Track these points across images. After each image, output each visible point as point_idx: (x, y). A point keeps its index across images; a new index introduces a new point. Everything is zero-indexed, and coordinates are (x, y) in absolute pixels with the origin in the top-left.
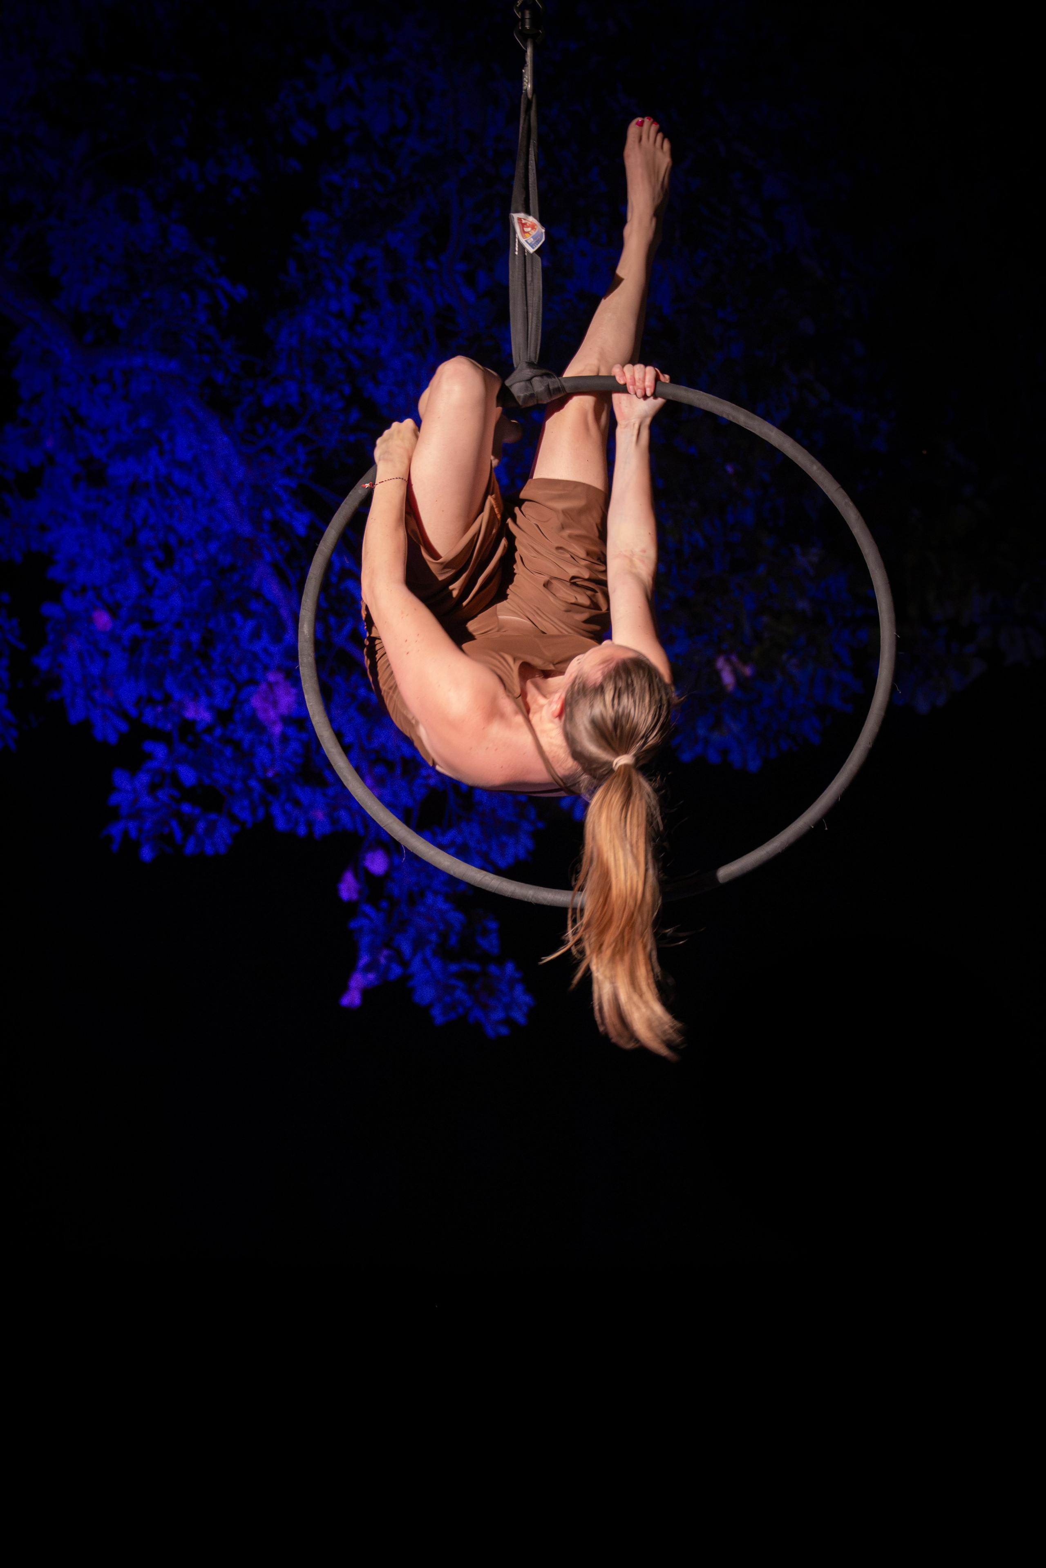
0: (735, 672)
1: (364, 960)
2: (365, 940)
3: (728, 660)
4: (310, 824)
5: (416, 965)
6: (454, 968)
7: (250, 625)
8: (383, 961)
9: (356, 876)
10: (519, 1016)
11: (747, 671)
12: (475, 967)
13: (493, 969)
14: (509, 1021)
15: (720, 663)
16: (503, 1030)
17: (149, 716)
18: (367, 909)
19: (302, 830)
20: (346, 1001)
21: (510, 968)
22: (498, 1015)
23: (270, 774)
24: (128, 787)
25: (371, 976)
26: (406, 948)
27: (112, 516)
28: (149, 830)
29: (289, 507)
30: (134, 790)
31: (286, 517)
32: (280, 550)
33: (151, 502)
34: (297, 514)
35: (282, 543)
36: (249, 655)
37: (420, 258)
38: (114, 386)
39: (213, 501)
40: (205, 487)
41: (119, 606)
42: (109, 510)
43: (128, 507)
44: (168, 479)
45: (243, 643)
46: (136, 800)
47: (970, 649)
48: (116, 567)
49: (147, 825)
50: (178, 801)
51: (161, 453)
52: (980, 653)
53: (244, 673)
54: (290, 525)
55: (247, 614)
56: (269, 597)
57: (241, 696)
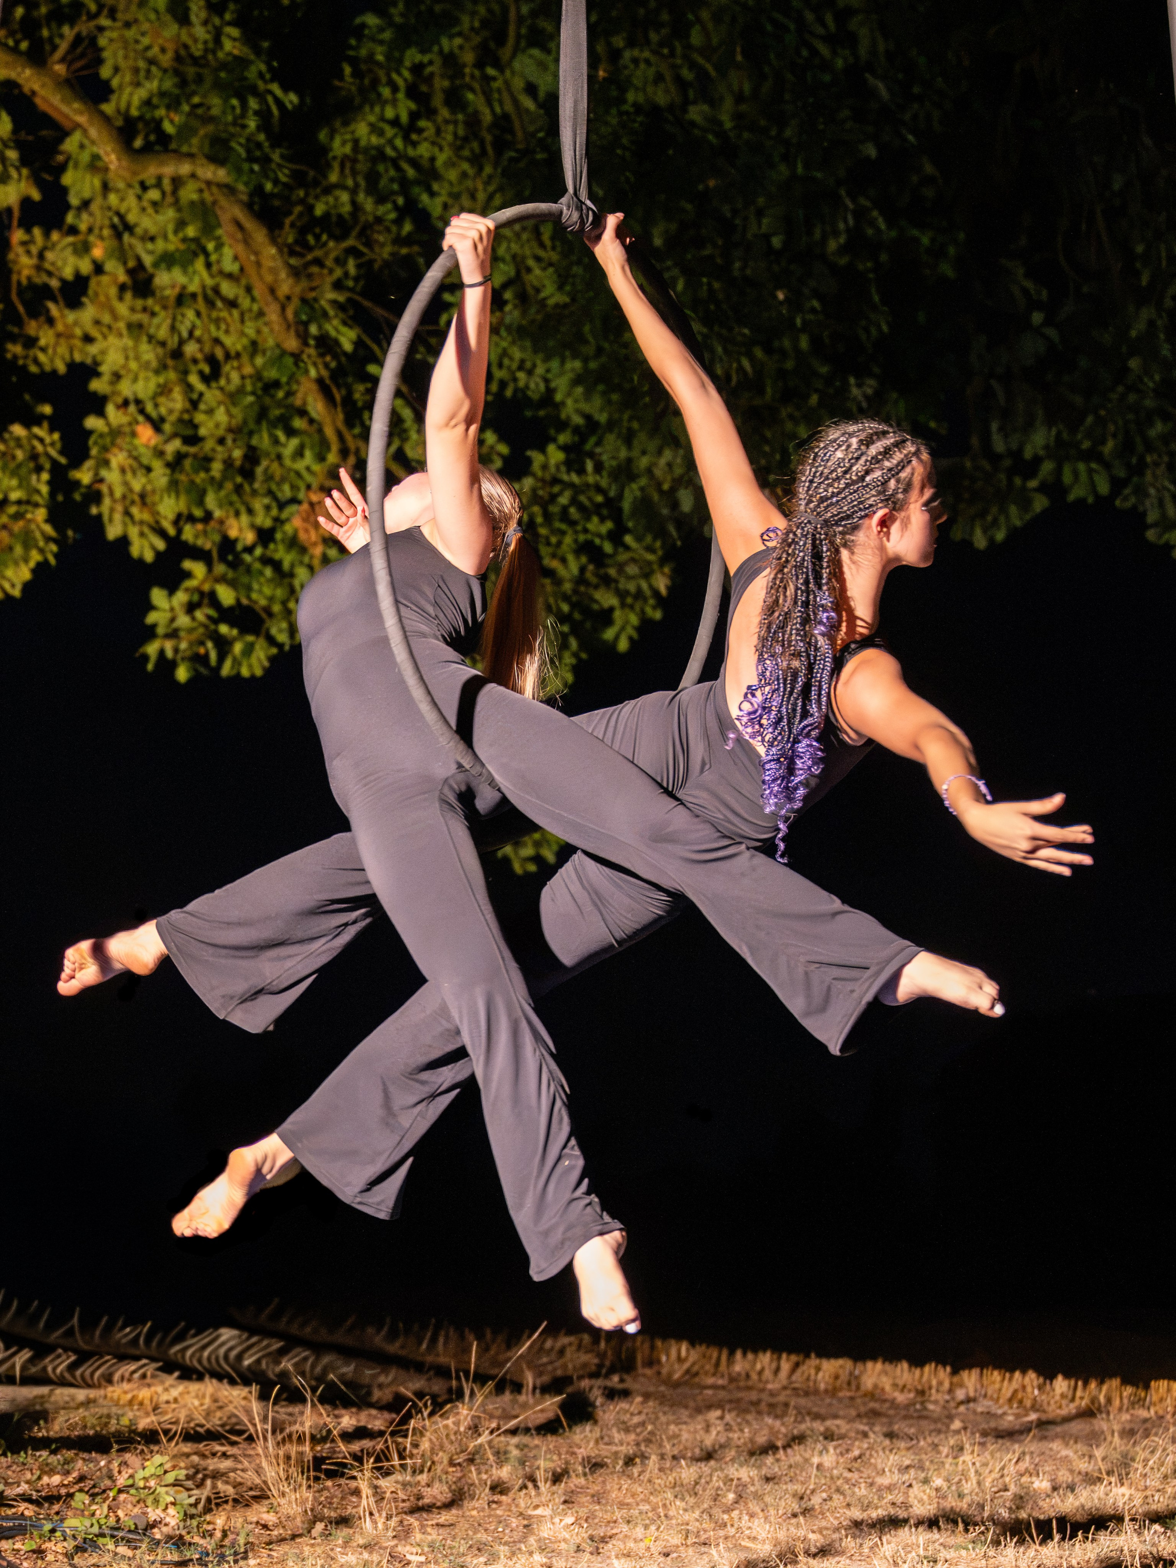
7: (293, 443)
14: (537, 859)
16: (529, 867)
17: (189, 533)
24: (167, 607)
27: (159, 327)
28: (185, 651)
29: (335, 322)
30: (172, 609)
31: (333, 333)
32: (326, 366)
33: (198, 314)
34: (344, 329)
35: (328, 358)
36: (292, 474)
37: (480, 64)
38: (164, 194)
39: (261, 314)
40: (253, 300)
41: (162, 420)
42: (156, 321)
43: (174, 319)
44: (216, 290)
45: (288, 462)
46: (173, 620)
47: (1033, 484)
48: (161, 380)
49: (183, 645)
50: (216, 622)
51: (208, 265)
52: (1043, 488)
53: (286, 492)
54: (337, 342)
55: (291, 432)
56: (314, 414)
57: (284, 516)
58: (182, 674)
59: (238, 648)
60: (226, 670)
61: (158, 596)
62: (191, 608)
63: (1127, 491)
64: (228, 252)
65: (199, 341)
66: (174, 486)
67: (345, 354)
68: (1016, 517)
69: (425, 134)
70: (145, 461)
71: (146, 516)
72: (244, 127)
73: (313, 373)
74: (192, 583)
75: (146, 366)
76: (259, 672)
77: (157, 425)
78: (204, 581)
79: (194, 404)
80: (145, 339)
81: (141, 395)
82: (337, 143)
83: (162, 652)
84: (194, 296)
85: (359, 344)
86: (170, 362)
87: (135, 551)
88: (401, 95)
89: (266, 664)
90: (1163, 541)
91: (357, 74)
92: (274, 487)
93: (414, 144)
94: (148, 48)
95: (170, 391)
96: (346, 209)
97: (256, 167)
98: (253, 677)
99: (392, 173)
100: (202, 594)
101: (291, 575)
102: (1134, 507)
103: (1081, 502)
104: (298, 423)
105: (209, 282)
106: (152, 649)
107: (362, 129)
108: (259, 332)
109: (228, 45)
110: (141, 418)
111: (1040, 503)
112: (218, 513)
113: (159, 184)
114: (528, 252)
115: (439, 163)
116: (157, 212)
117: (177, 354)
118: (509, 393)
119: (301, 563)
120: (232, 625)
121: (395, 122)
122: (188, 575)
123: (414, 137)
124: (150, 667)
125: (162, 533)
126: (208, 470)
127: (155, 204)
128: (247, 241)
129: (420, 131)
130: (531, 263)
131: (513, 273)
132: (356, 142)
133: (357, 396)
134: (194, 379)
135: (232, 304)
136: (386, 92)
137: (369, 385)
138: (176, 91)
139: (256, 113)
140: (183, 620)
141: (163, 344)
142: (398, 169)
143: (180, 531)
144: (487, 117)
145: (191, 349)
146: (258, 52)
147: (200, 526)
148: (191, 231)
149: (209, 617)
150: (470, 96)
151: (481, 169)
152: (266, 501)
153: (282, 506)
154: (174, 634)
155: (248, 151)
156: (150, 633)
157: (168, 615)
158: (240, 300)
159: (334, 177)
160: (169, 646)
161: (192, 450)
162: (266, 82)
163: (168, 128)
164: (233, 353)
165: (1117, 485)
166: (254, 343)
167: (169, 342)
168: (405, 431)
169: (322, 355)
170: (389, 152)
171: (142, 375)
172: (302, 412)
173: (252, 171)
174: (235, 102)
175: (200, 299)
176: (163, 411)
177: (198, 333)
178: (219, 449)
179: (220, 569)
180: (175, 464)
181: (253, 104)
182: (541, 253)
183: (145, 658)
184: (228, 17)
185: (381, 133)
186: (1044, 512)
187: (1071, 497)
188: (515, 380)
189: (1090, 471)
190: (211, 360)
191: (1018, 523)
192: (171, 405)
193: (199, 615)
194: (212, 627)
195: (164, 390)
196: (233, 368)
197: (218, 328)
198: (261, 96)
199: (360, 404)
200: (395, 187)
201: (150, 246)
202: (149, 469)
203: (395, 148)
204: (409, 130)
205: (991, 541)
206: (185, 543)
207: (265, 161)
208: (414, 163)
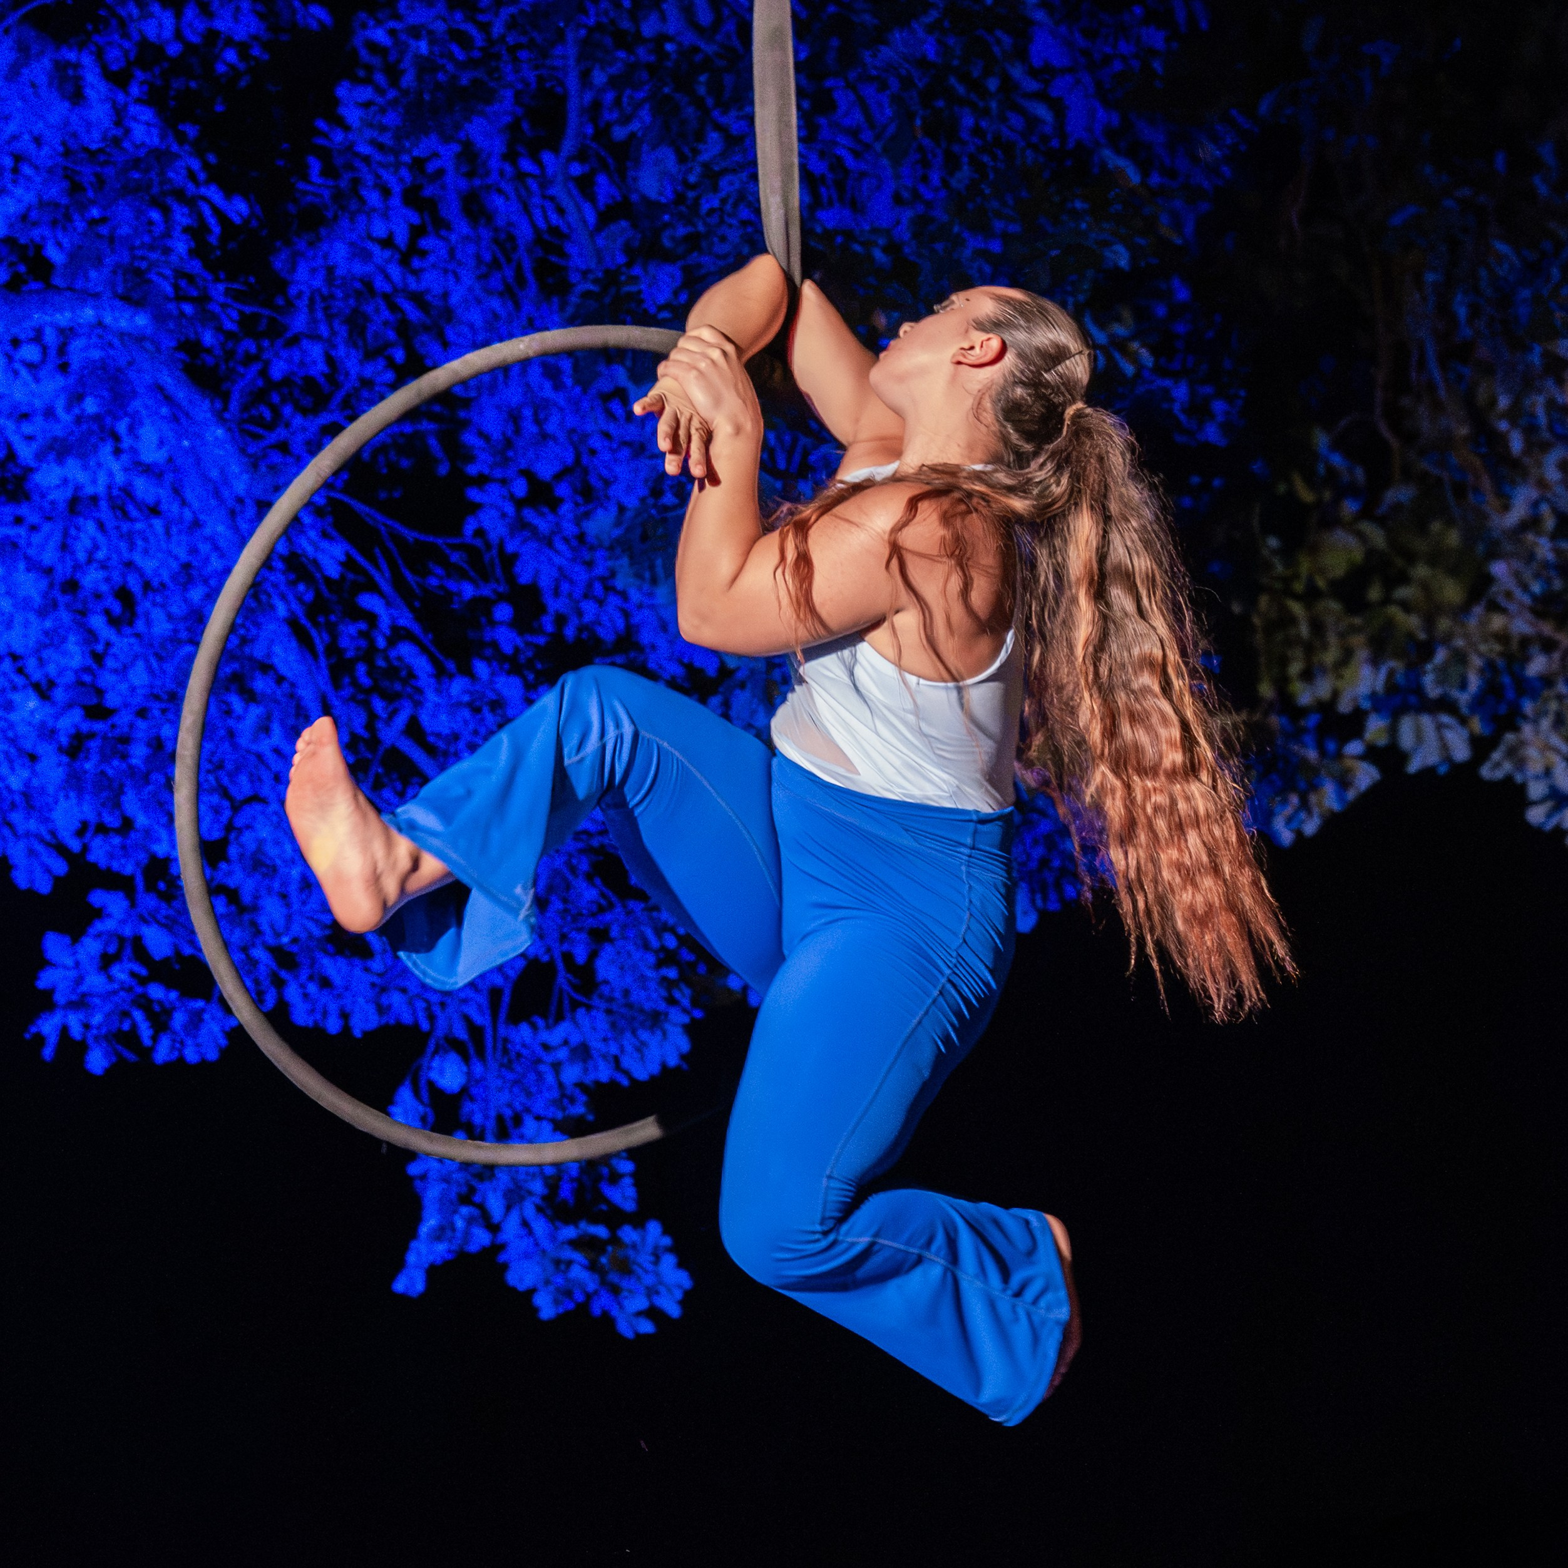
1: (430, 1222)
2: (432, 1194)
4: (345, 1016)
5: (511, 1228)
6: (569, 1232)
7: (255, 712)
8: (460, 1224)
9: (416, 1094)
10: (670, 1305)
12: (601, 1231)
13: (628, 1234)
14: (653, 1313)
16: (646, 1327)
17: (99, 852)
19: (333, 1025)
20: (400, 1286)
21: (654, 1228)
22: (637, 1302)
23: (285, 940)
24: (69, 962)
25: (441, 1247)
26: (495, 1205)
27: (42, 547)
28: (99, 1027)
29: (312, 534)
30: (77, 964)
31: (309, 549)
32: (300, 599)
33: (101, 526)
34: (325, 545)
35: (301, 588)
36: (252, 758)
37: (511, 157)
38: (45, 350)
39: (197, 524)
40: (184, 503)
41: (52, 684)
42: (36, 539)
43: (66, 534)
44: (128, 491)
45: (243, 741)
46: (80, 980)
47: (1354, 748)
48: (48, 624)
49: (97, 1019)
50: (143, 981)
51: (117, 453)
52: (1372, 754)
53: (244, 786)
54: (315, 562)
55: (250, 697)
56: (283, 670)
57: (240, 821)
58: (97, 1061)
59: (179, 1019)
60: (163, 1052)
61: (54, 945)
62: (106, 962)
63: (1496, 756)
64: (149, 434)
65: (103, 566)
66: (74, 782)
67: (328, 580)
68: (1328, 798)
69: (432, 259)
70: (28, 745)
71: (32, 825)
72: (167, 251)
73: (281, 610)
74: (109, 925)
75: (25, 604)
76: (212, 1055)
77: (44, 691)
78: (123, 922)
79: (99, 658)
80: (22, 566)
81: (18, 647)
82: (302, 273)
83: (65, 1030)
84: (95, 499)
85: (348, 564)
86: (62, 600)
87: (21, 878)
88: (396, 201)
89: (223, 1042)
90: (1549, 826)
91: (329, 171)
92: (226, 781)
93: (417, 273)
94: (15, 138)
95: (64, 640)
96: (321, 367)
97: (188, 309)
98: (204, 1063)
99: (386, 314)
100: (122, 940)
101: (255, 908)
102: (1509, 779)
103: (1428, 772)
104: (261, 684)
105: (120, 478)
106: (48, 1026)
107: (340, 252)
108: (193, 551)
109: (139, 132)
110: (19, 680)
111: (1365, 776)
112: (141, 820)
113: (38, 337)
114: (590, 427)
115: (455, 299)
116: (37, 380)
117: (71, 586)
118: (570, 632)
119: (270, 890)
120: (169, 986)
121: (387, 242)
122: (100, 913)
123: (416, 263)
124: (48, 1052)
125: (61, 849)
126: (125, 757)
127: (30, 366)
128: (178, 416)
129: (423, 254)
130: (596, 443)
131: (570, 458)
132: (331, 270)
133: (345, 643)
134: (97, 622)
135: (154, 510)
136: (374, 198)
137: (363, 626)
138: (64, 201)
139: (187, 230)
140: (95, 981)
141: (48, 571)
142: (393, 307)
143: (86, 849)
144: (524, 232)
145: (92, 578)
146: (182, 138)
147: (116, 841)
148: (90, 406)
149: (133, 974)
150: (499, 202)
151: (518, 306)
152: (215, 799)
153: (236, 808)
154: (81, 1003)
155: (176, 287)
156: (46, 1002)
157: (72, 974)
158: (164, 507)
159: (299, 322)
160: (74, 1021)
161: (99, 726)
162: (198, 184)
163: (55, 255)
164: (155, 582)
165: (1481, 747)
166: (186, 566)
167: (60, 568)
168: (420, 691)
169: (293, 584)
170: (379, 283)
171: (19, 619)
172: (266, 668)
173: (182, 314)
174: (155, 216)
175: (103, 504)
176: (52, 669)
177: (101, 555)
178: (142, 725)
179: (149, 902)
180: (75, 747)
181: (181, 217)
182: (612, 428)
183: (40, 1039)
184: (135, 90)
185: (366, 256)
186: (1374, 790)
187: (1414, 766)
188: (580, 613)
189: (1440, 727)
190: (124, 595)
191: (1336, 807)
192: (63, 662)
193: (120, 973)
194: (139, 990)
195: (52, 640)
196: (155, 604)
197: (132, 547)
198: (191, 202)
199: (350, 654)
200: (391, 335)
201: (27, 429)
202: (34, 758)
203: (388, 278)
204: (409, 255)
205: (1299, 834)
206: (95, 866)
207: (202, 301)
208: (419, 299)
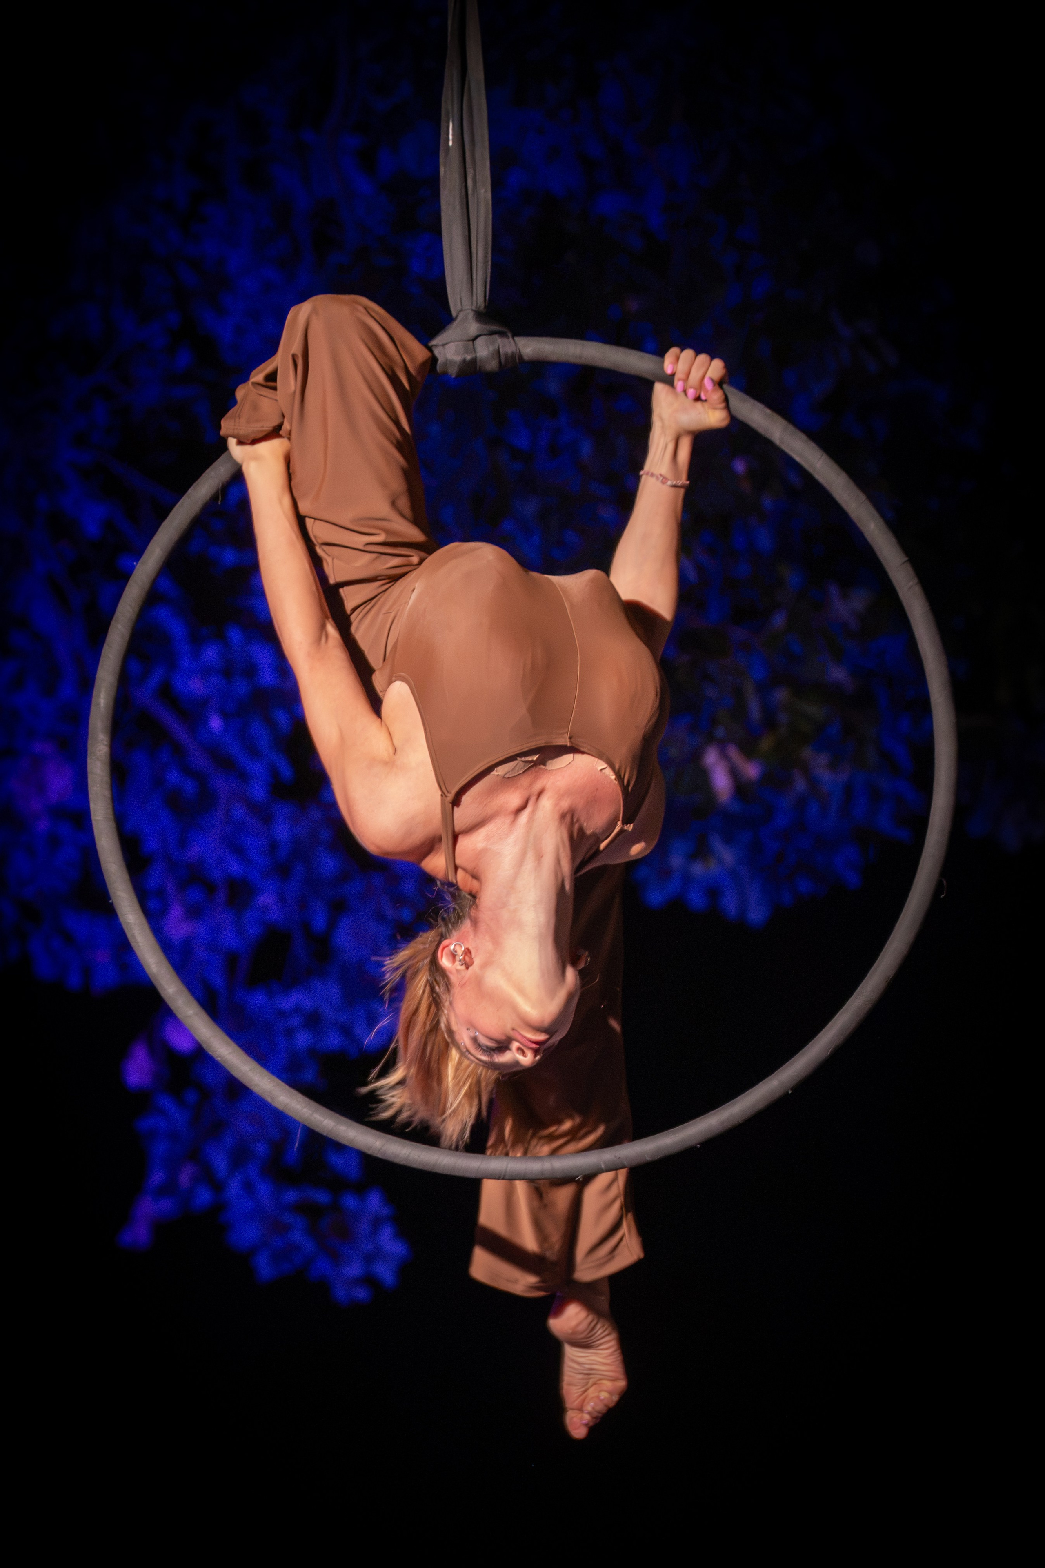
0: (734, 773)
1: (157, 1177)
2: (160, 1149)
3: (724, 755)
4: (86, 972)
5: (234, 1188)
6: (291, 1196)
8: (184, 1181)
9: (151, 1053)
10: (385, 1273)
11: (751, 771)
12: (322, 1197)
13: (350, 1202)
14: (369, 1280)
15: (711, 758)
16: (361, 1293)
18: (166, 1103)
19: (75, 980)
21: (375, 1198)
22: (354, 1270)
23: (29, 892)
25: (166, 1204)
26: (220, 1162)
29: (75, 495)
31: (71, 510)
32: (61, 557)
34: (89, 505)
35: (63, 547)
36: (8, 713)
37: (293, 126)
54: (77, 523)
55: (5, 652)
56: (41, 627)
67: (88, 540)
69: (213, 225)
73: (41, 568)
85: (109, 526)
93: (196, 239)
104: (17, 640)
115: (231, 266)
119: (16, 843)
123: (196, 228)
129: (205, 219)
142: (172, 273)
144: (302, 203)
150: (279, 172)
168: (176, 656)
169: (54, 544)
170: (159, 248)
172: (24, 624)
200: (167, 299)
204: (189, 218)
205: (1028, 839)
